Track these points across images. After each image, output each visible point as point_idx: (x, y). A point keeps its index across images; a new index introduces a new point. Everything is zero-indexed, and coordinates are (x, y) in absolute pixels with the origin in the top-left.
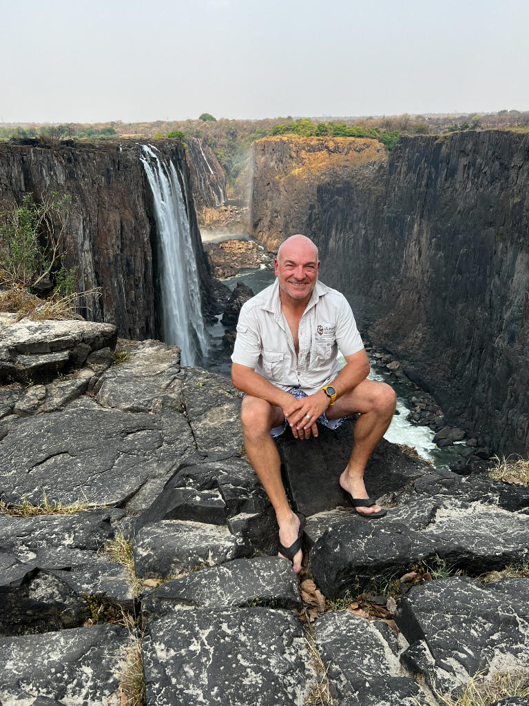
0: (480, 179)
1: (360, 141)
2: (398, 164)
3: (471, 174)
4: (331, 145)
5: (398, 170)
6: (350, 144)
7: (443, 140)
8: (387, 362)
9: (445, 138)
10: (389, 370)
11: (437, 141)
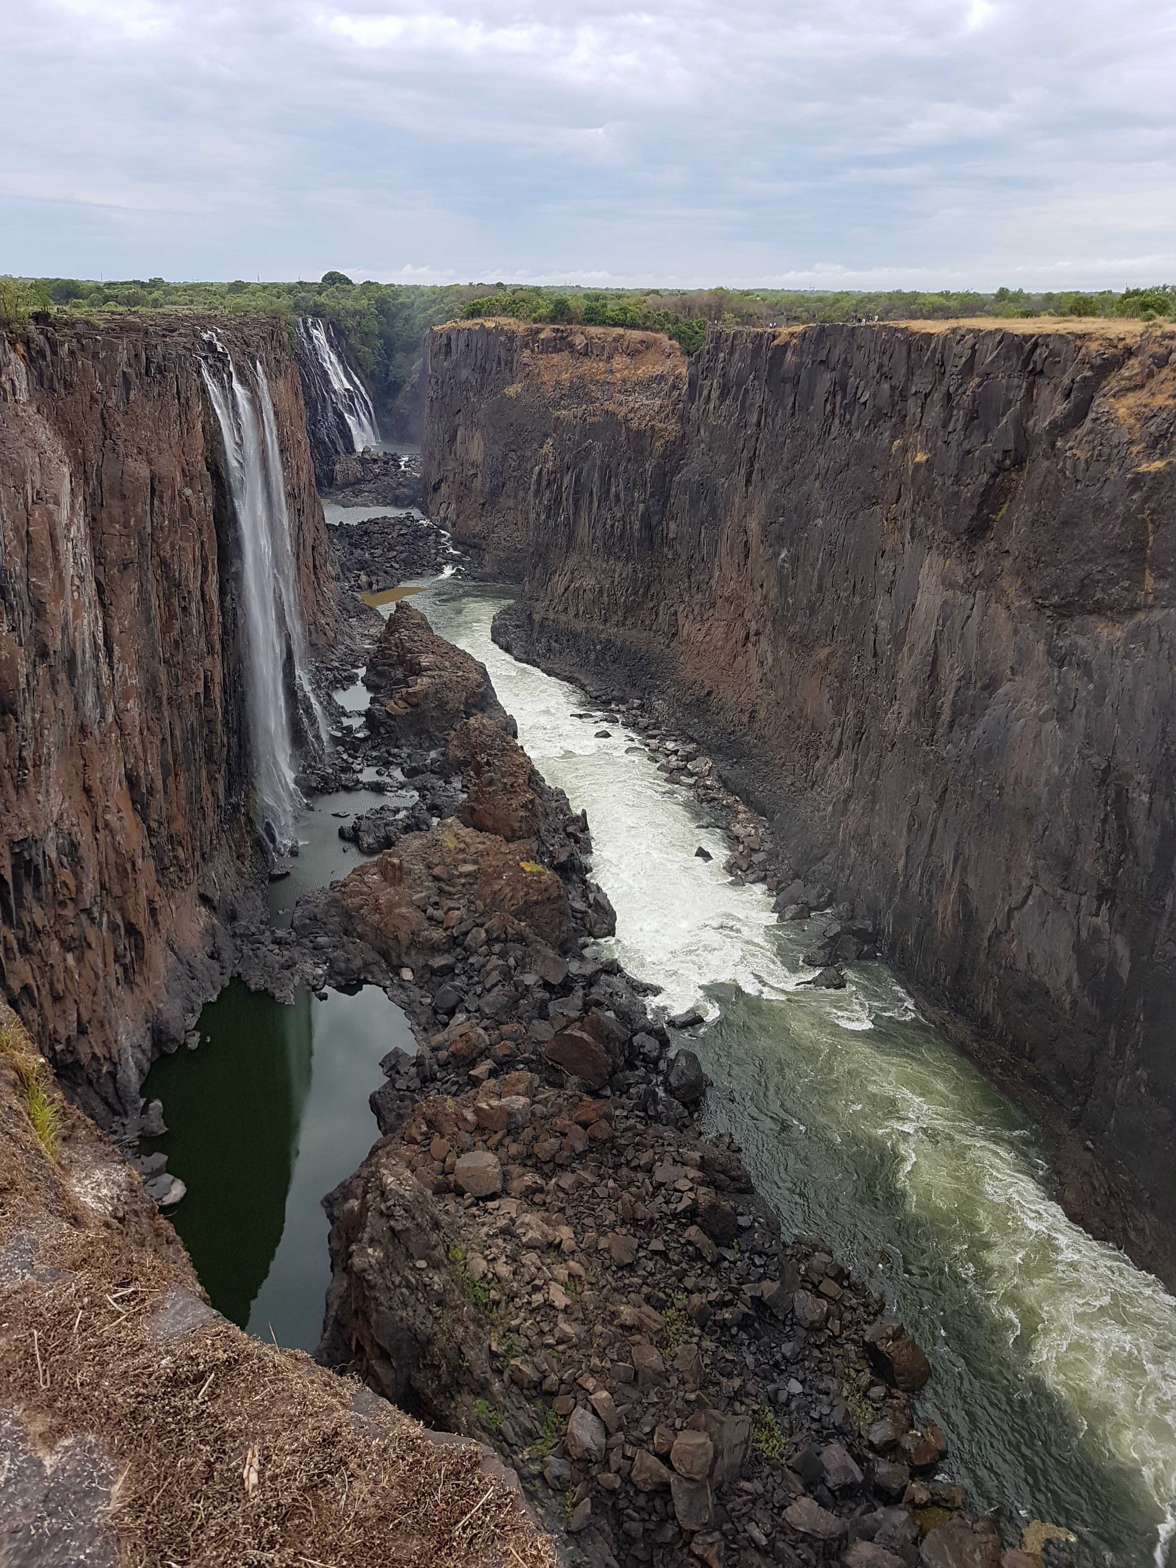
0: (856, 414)
1: (636, 335)
2: (705, 382)
3: (838, 405)
4: (579, 341)
5: (705, 392)
6: (616, 340)
7: (788, 339)
8: (688, 758)
9: (792, 335)
10: (691, 774)
11: (776, 342)
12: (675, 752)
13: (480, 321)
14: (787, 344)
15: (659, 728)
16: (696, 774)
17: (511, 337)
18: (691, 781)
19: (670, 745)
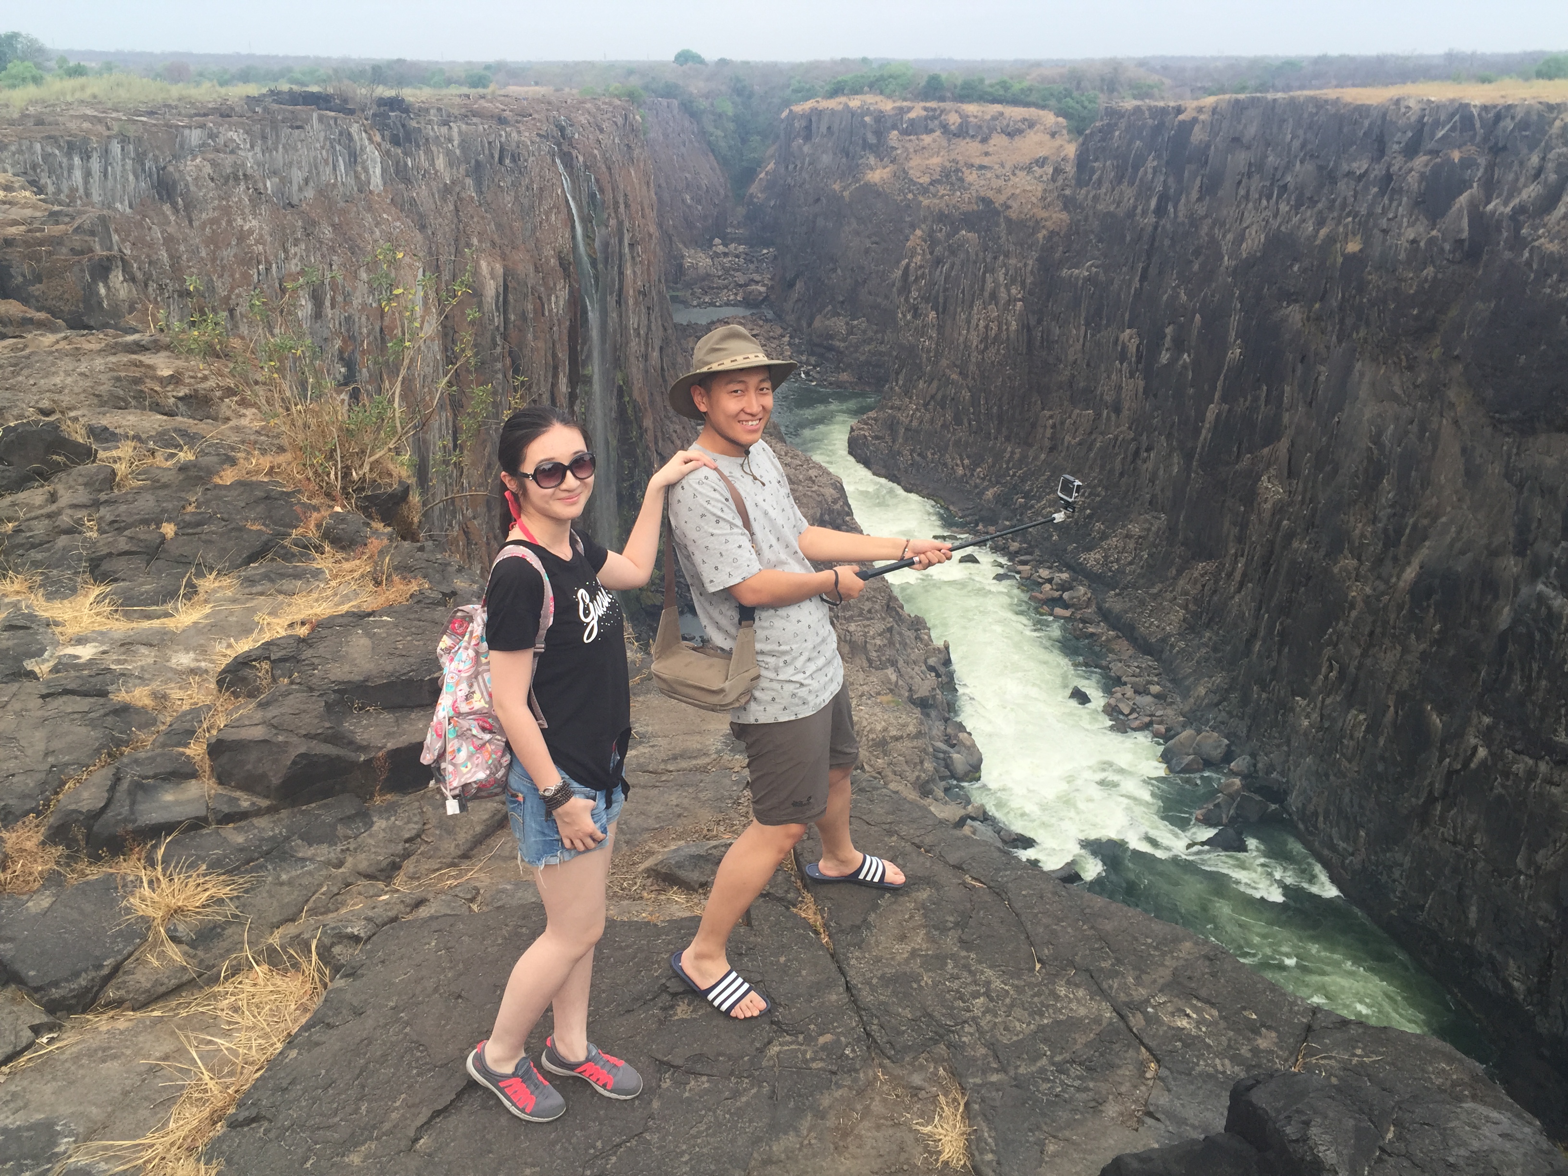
0: (1273, 200)
1: (1017, 112)
2: (1096, 164)
3: (1253, 188)
4: (953, 119)
5: (1095, 177)
6: (994, 118)
7: (1195, 114)
8: (1064, 587)
9: (1200, 110)
10: (1066, 606)
11: (1181, 117)
12: (1050, 581)
13: (843, 99)
14: (1195, 120)
15: (1031, 554)
16: (1073, 606)
17: (880, 117)
18: (1067, 613)
19: (1044, 573)
